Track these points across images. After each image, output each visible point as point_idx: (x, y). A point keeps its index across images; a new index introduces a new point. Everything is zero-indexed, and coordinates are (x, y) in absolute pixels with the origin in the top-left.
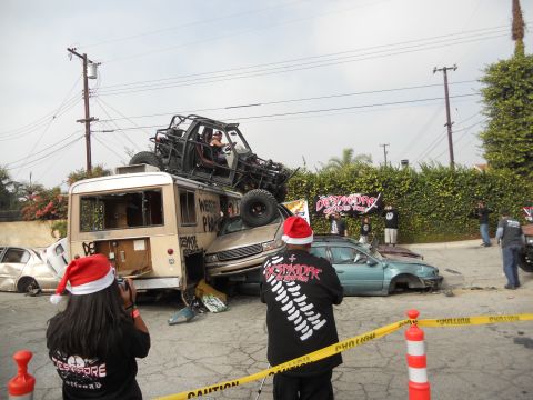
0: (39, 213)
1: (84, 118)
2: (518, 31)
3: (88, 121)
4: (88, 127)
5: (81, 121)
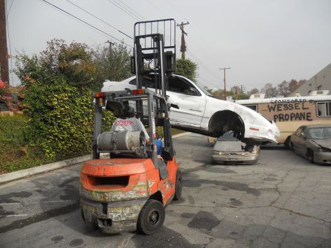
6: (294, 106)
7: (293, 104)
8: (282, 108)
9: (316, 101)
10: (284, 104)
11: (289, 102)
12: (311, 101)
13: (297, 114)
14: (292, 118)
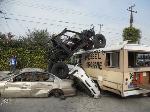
2: (131, 21)
6: (94, 56)
7: (94, 54)
8: (90, 57)
9: (105, 52)
10: (91, 54)
11: (93, 53)
12: (103, 52)
13: (96, 62)
14: (93, 65)
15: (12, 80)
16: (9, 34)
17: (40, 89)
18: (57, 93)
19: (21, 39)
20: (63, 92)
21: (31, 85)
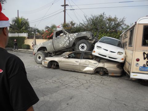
0: (48, 36)
1: (64, 4)
3: (65, 6)
4: (65, 8)
5: (62, 6)
15: (68, 56)
16: (72, 22)
17: (87, 66)
18: (102, 71)
19: (80, 26)
20: (108, 72)
21: (80, 62)
